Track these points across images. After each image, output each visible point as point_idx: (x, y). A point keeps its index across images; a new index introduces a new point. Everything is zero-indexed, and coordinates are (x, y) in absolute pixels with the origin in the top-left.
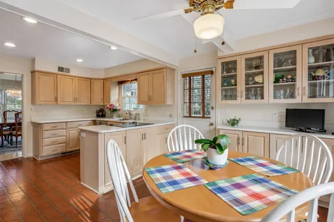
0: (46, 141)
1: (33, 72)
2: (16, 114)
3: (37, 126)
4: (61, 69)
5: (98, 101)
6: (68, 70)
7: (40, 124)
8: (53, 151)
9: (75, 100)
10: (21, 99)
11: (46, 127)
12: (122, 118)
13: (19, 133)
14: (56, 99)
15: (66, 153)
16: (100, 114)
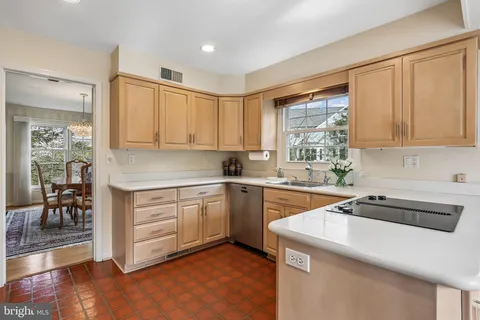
0: (140, 230)
1: (114, 79)
2: (83, 168)
3: (122, 197)
4: (166, 73)
5: (232, 143)
6: (179, 77)
7: (128, 193)
8: (154, 251)
9: (191, 139)
10: (90, 137)
11: (139, 200)
12: (284, 180)
13: (87, 203)
14: (157, 138)
15: (176, 254)
16: (233, 168)
